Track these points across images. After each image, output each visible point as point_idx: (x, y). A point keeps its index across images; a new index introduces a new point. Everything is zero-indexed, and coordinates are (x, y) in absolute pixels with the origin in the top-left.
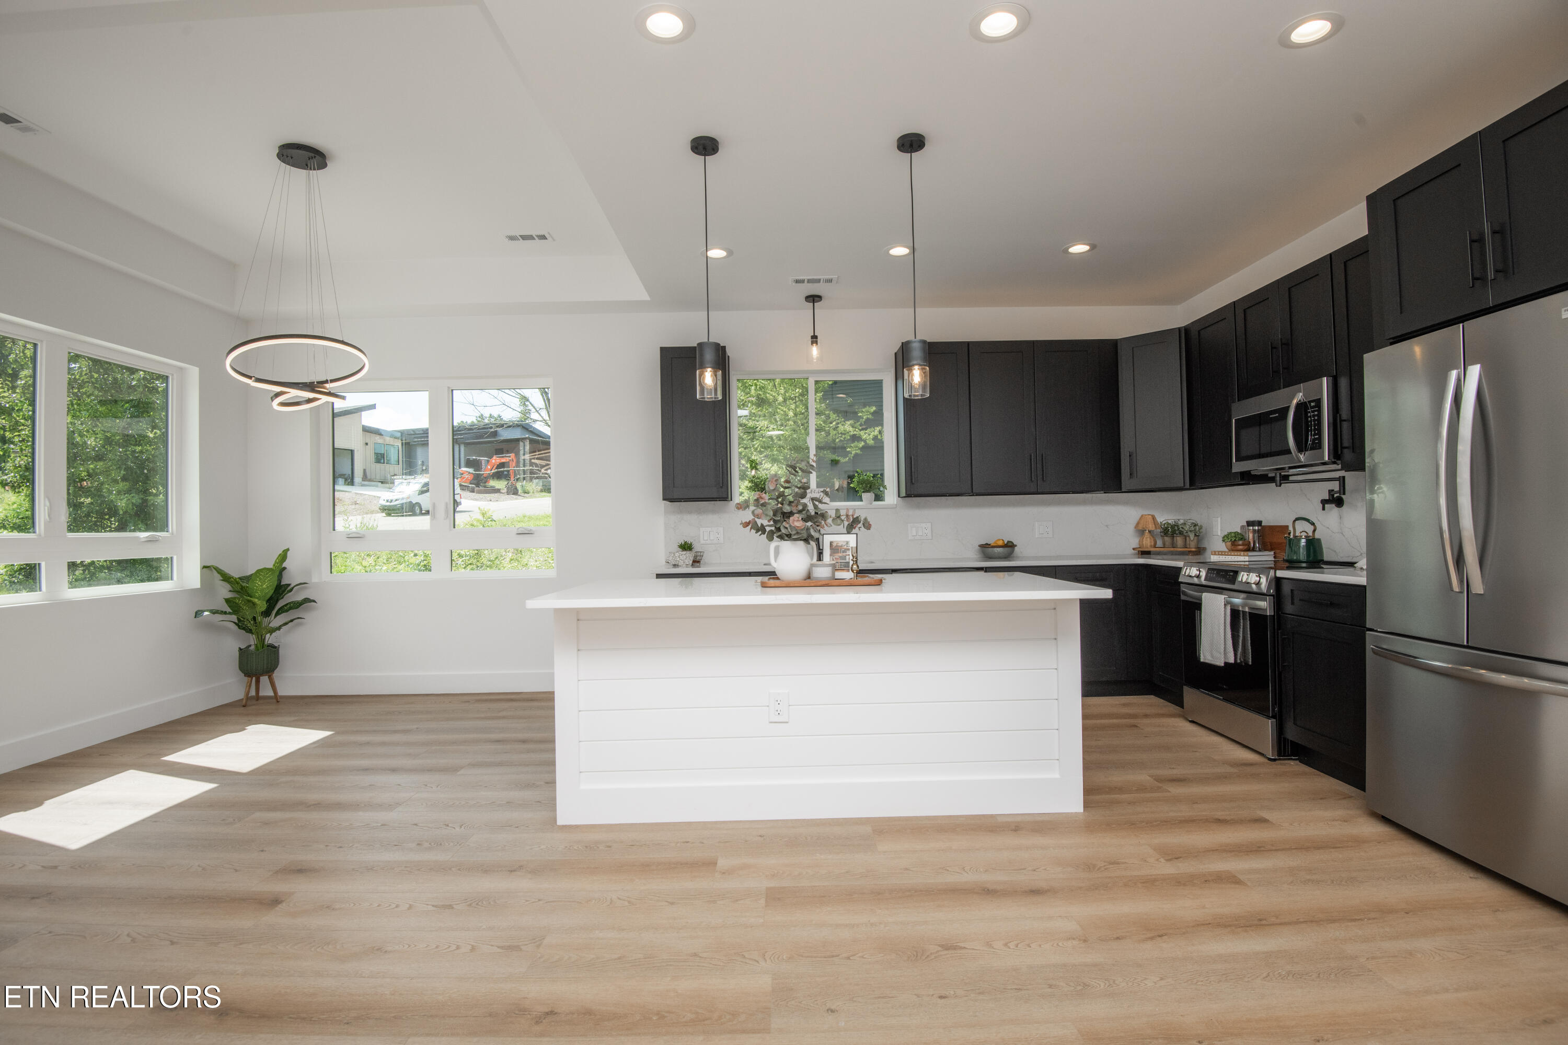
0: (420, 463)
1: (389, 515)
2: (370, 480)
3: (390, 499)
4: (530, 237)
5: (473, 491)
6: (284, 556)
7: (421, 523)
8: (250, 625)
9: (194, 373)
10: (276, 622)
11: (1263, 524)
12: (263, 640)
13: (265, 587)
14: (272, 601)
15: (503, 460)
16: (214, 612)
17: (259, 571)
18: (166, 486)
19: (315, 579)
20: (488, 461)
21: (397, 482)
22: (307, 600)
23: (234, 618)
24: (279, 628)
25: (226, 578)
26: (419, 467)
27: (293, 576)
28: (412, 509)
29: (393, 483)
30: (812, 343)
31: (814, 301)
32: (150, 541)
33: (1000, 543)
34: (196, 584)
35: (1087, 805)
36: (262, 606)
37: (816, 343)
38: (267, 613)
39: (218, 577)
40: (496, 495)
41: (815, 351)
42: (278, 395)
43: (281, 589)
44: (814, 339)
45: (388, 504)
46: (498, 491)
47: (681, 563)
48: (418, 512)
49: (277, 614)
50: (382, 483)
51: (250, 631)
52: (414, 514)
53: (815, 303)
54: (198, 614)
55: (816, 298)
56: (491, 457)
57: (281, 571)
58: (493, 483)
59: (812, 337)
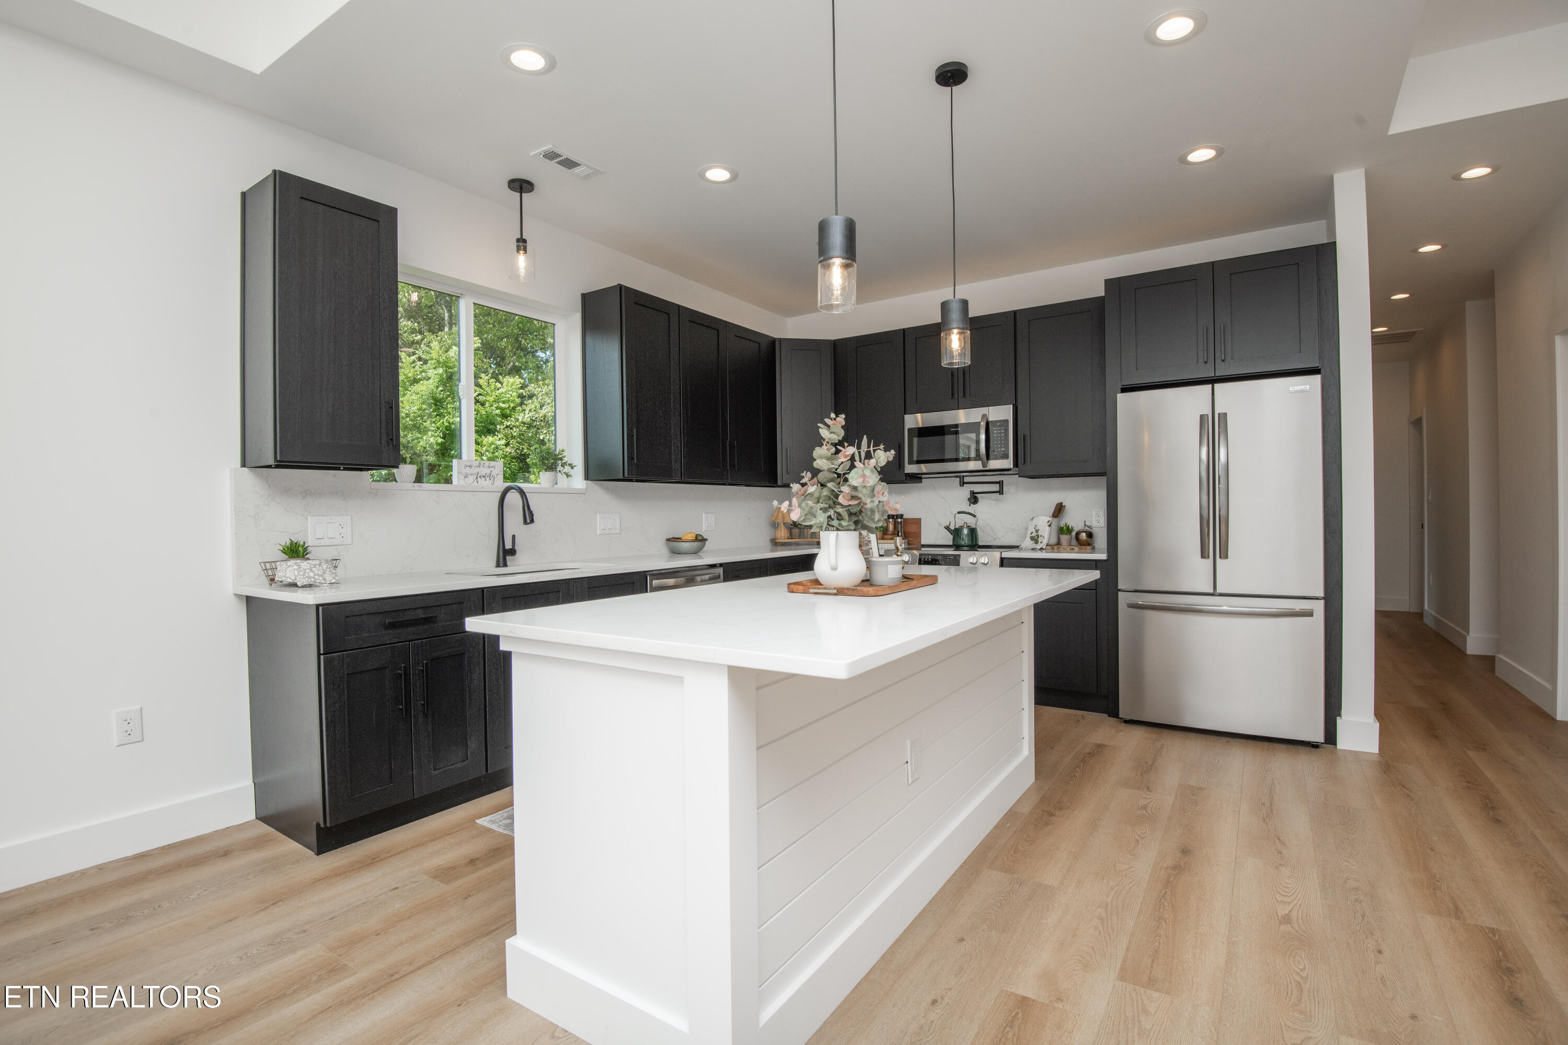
11: (904, 517)
30: (518, 249)
31: (521, 188)
37: (525, 250)
41: (522, 261)
44: (522, 244)
53: (523, 194)
55: (525, 185)
59: (518, 240)
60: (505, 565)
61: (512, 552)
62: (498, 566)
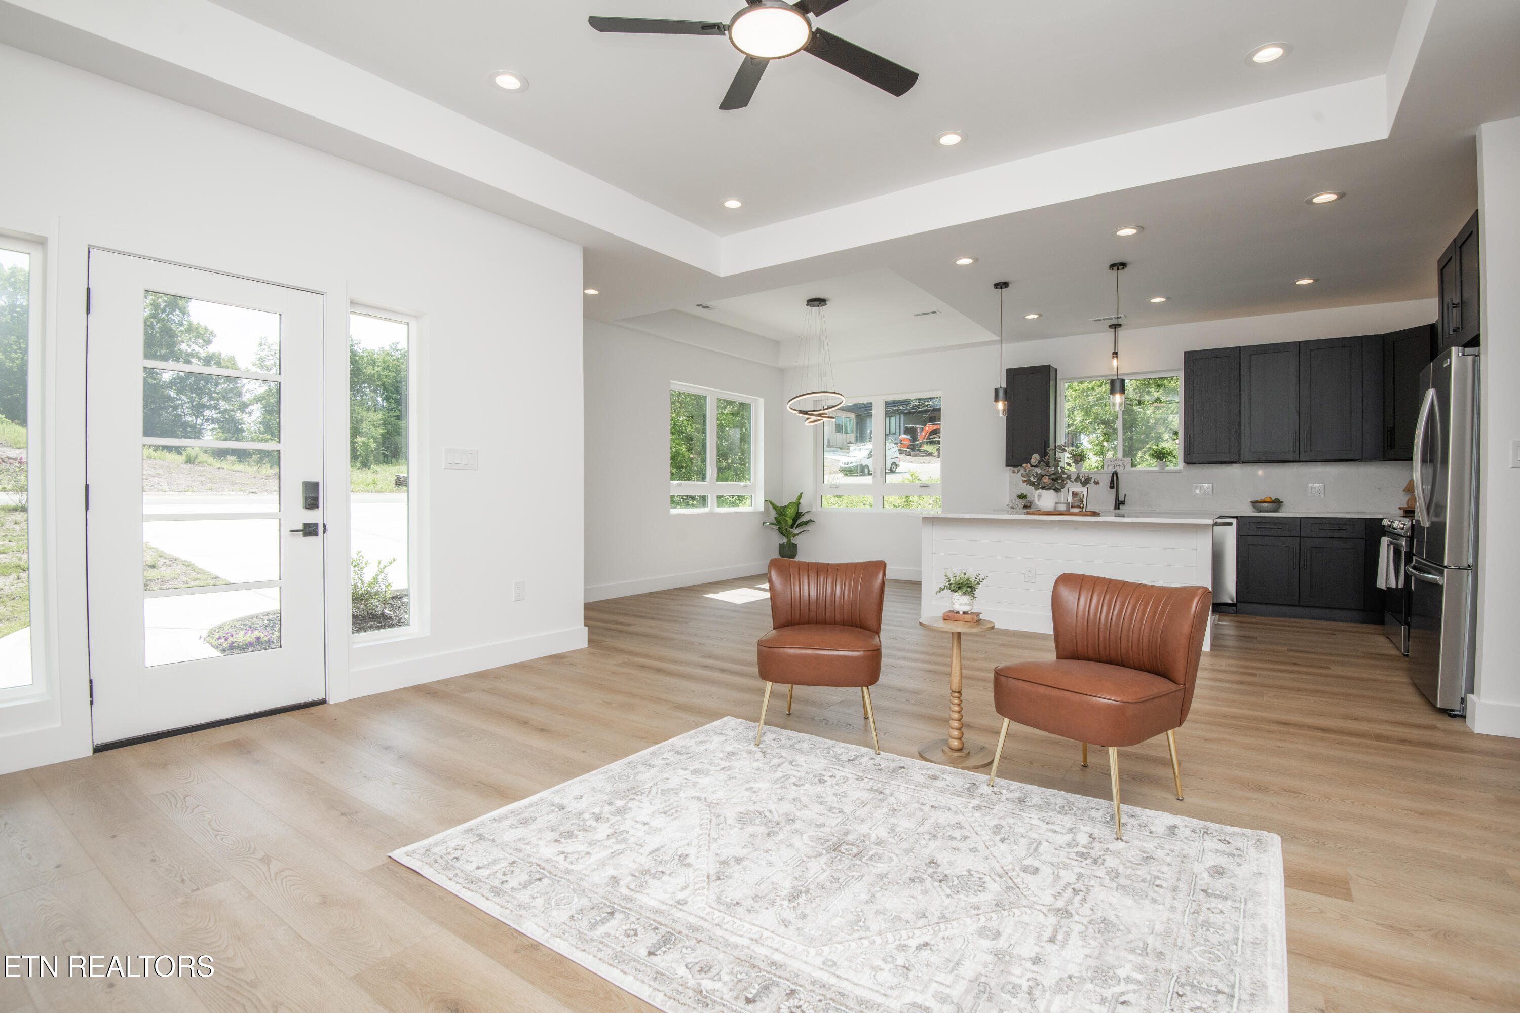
0: (869, 431)
1: (846, 475)
2: (833, 447)
3: (846, 462)
4: (928, 313)
5: (910, 455)
6: (800, 497)
7: (868, 480)
8: (784, 531)
9: (761, 401)
10: (796, 531)
12: (790, 541)
13: (791, 512)
14: (795, 520)
15: (935, 427)
16: (771, 524)
17: (790, 504)
18: (750, 459)
19: (814, 510)
20: (922, 428)
21: (852, 448)
22: (810, 521)
23: (777, 527)
24: (798, 534)
25: (775, 507)
26: (868, 436)
27: (803, 509)
28: (863, 470)
29: (849, 449)
30: (1113, 357)
31: (1115, 328)
32: (745, 486)
33: (1268, 500)
34: (761, 508)
35: (1211, 649)
36: (790, 522)
37: (1117, 357)
38: (792, 526)
39: (771, 506)
40: (929, 458)
41: (1115, 362)
42: (808, 419)
43: (798, 515)
44: (1115, 354)
45: (846, 466)
46: (930, 454)
47: (1016, 507)
48: (867, 472)
49: (797, 527)
50: (841, 449)
51: (784, 535)
52: (864, 475)
54: (764, 523)
55: (1116, 326)
56: (925, 425)
57: (798, 504)
58: (926, 447)
59: (1113, 354)
60: (1119, 508)
61: (1123, 503)
62: (1115, 508)
